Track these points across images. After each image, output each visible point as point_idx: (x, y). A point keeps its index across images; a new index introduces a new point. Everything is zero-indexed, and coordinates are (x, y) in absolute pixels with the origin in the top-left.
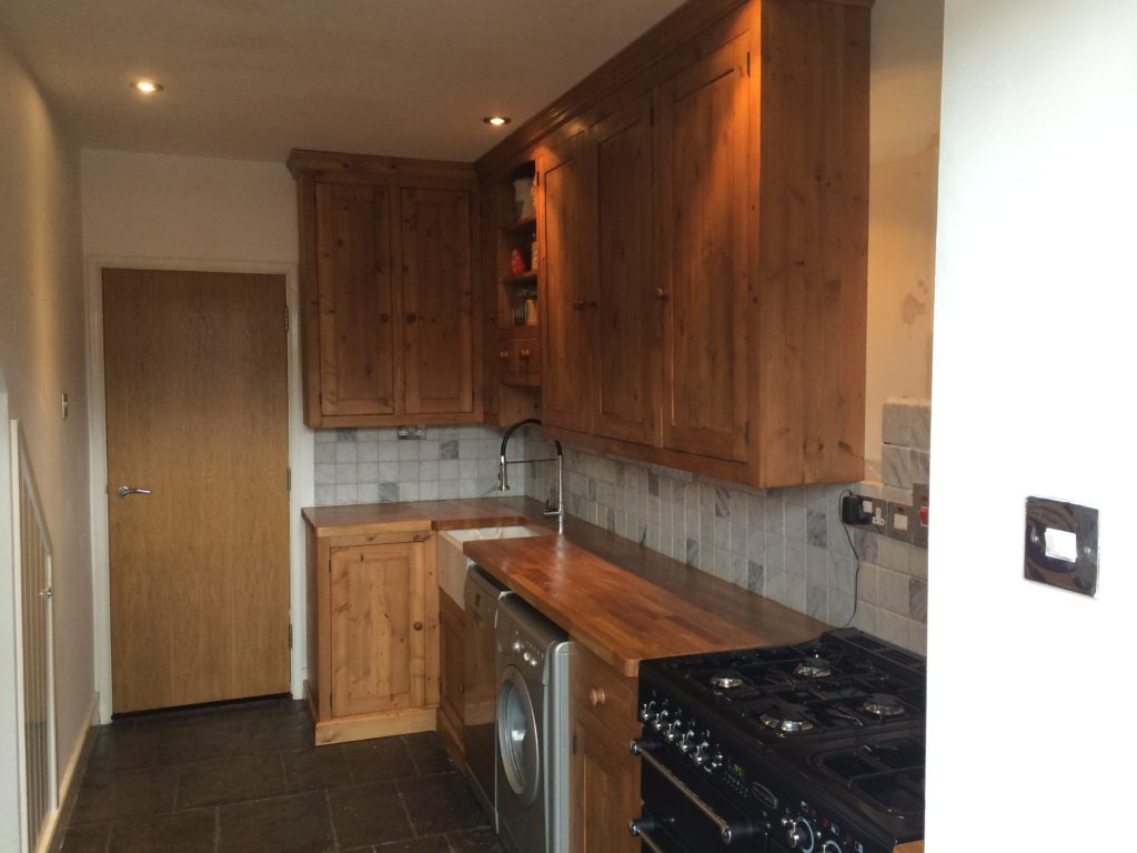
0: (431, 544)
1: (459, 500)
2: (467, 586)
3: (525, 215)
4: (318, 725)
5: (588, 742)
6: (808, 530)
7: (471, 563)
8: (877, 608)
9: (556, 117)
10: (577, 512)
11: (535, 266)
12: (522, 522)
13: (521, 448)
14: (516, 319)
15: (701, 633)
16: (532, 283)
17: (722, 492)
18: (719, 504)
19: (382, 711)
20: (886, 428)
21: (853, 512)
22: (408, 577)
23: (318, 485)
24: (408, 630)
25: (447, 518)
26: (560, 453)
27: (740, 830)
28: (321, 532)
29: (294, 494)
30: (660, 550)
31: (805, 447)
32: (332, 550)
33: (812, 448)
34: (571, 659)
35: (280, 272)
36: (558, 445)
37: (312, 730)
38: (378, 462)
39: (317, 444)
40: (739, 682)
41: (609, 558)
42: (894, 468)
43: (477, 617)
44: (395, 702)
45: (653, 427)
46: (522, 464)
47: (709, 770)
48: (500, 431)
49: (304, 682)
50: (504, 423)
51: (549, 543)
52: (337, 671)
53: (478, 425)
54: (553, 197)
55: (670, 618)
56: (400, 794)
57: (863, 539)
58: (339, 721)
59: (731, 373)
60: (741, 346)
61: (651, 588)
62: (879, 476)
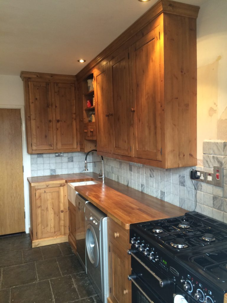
0: (66, 187)
1: (73, 174)
2: (76, 200)
3: (91, 90)
4: (33, 242)
5: (114, 248)
6: (179, 181)
7: (77, 193)
8: (202, 205)
9: (99, 59)
10: (108, 176)
11: (94, 104)
12: (92, 180)
13: (91, 158)
14: (89, 121)
15: (148, 214)
16: (93, 110)
17: (151, 170)
18: (151, 174)
19: (52, 237)
20: (204, 149)
21: (194, 176)
22: (59, 197)
23: (32, 171)
24: (59, 213)
25: (70, 179)
26: (103, 159)
27: (165, 282)
28: (32, 185)
29: (24, 173)
30: (133, 188)
31: (179, 155)
32: (36, 190)
33: (182, 156)
34: (108, 222)
35: (19, 108)
36: (102, 157)
37: (31, 243)
38: (50, 163)
39: (31, 158)
40: (161, 231)
41: (118, 190)
42: (207, 161)
43: (79, 209)
44: (56, 234)
45: (131, 151)
46: (92, 163)
47: (154, 261)
48: (85, 153)
49: (29, 228)
50: (86, 151)
51: (100, 186)
52: (38, 225)
53: (79, 152)
54: (99, 83)
55: (138, 209)
56: (57, 262)
57: (197, 184)
58: (39, 240)
59: (156, 133)
60: (159, 125)
61: (131, 200)
62: (202, 164)
